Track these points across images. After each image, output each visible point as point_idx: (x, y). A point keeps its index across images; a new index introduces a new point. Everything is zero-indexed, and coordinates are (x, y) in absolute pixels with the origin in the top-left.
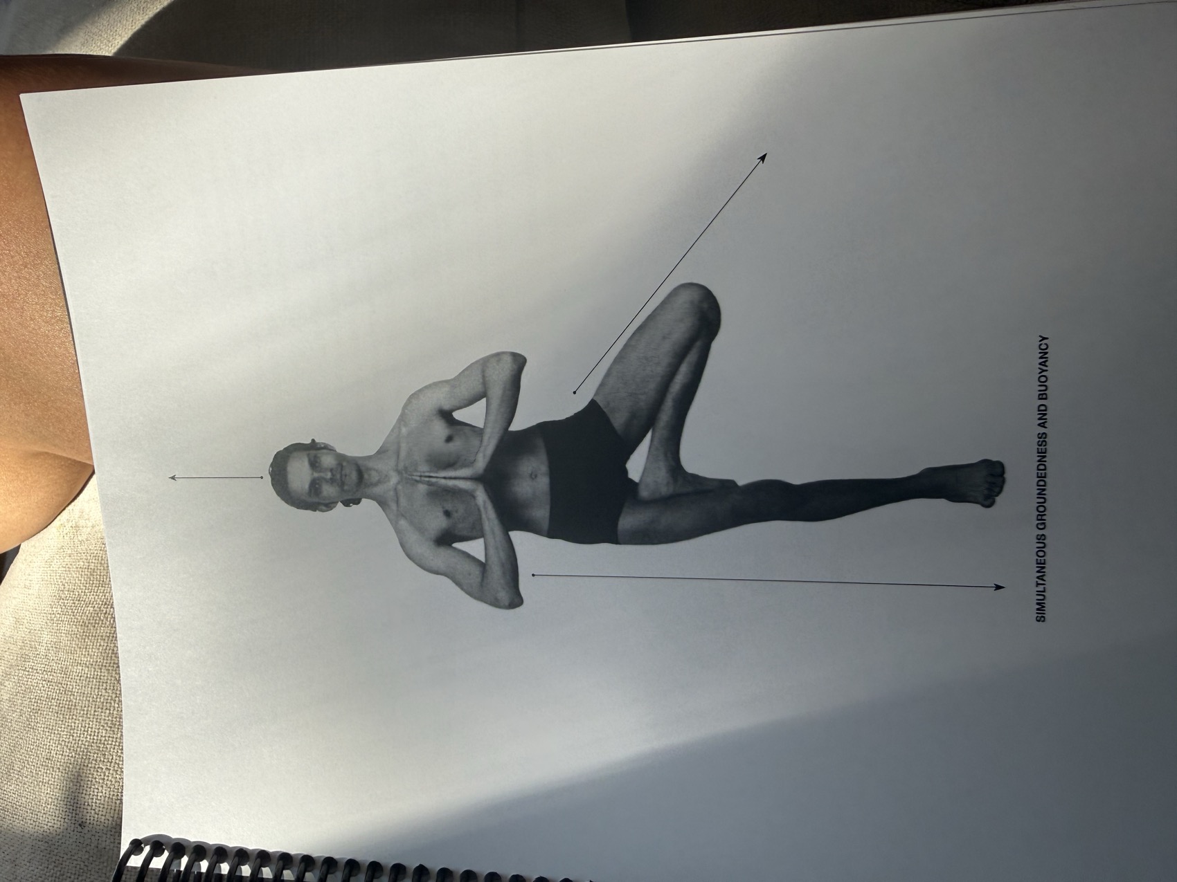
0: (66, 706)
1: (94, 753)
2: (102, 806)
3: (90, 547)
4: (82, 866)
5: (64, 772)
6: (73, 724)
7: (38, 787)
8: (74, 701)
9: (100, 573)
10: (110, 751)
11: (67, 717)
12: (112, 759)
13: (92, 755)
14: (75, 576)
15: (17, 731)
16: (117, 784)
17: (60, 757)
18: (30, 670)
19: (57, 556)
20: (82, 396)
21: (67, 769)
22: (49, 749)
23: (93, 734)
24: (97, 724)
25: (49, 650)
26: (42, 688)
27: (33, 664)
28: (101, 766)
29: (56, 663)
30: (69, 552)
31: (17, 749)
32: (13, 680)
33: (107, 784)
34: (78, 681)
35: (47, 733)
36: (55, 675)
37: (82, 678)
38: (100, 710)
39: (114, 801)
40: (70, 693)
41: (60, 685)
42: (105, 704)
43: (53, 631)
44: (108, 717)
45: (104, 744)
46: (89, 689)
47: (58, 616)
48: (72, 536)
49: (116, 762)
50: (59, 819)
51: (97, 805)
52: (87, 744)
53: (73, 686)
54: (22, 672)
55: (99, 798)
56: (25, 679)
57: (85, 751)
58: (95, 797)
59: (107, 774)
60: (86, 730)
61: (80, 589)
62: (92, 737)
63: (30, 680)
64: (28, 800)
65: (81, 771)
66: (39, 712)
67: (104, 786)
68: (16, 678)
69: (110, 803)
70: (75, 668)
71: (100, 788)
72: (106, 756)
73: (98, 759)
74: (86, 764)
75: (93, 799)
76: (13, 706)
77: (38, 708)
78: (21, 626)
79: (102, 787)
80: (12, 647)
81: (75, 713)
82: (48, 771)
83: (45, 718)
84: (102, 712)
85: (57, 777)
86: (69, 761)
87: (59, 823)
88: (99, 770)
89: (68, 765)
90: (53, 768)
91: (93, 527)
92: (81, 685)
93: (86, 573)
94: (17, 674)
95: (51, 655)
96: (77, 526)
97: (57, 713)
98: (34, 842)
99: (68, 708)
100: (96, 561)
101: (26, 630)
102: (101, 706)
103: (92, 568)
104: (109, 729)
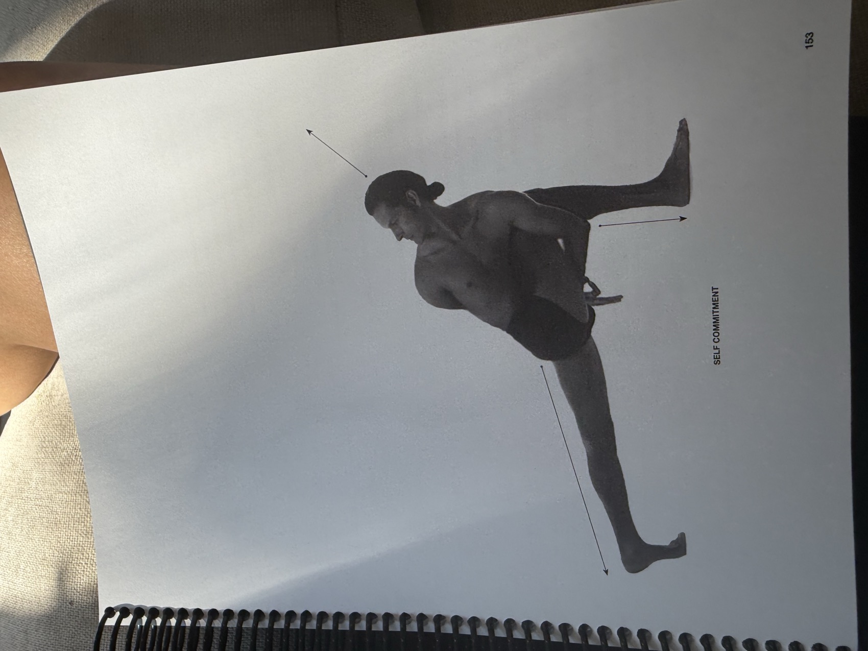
0: (54, 522)
1: (76, 553)
2: (84, 589)
3: (61, 410)
4: (74, 631)
5: (55, 567)
6: (59, 535)
7: (38, 579)
8: (59, 518)
9: (70, 427)
10: (87, 551)
11: (55, 530)
12: (89, 556)
13: (74, 554)
14: (52, 431)
15: (20, 542)
16: (93, 574)
17: (52, 557)
18: (26, 499)
19: (38, 418)
20: (46, 306)
21: (58, 565)
22: (44, 553)
23: (74, 540)
24: (77, 533)
25: (38, 484)
26: (35, 511)
27: (27, 494)
28: (81, 562)
29: (44, 492)
30: (47, 414)
31: (21, 554)
32: (14, 506)
33: (86, 574)
34: (60, 504)
35: (42, 542)
36: (43, 501)
37: (63, 502)
38: (77, 523)
39: (92, 585)
40: (55, 513)
41: (48, 508)
42: (80, 519)
43: (40, 470)
44: (83, 527)
45: (82, 547)
46: (69, 509)
47: (43, 460)
48: (48, 403)
49: (91, 559)
50: (55, 600)
51: (81, 589)
52: (70, 547)
53: (57, 508)
54: (20, 500)
55: (82, 584)
56: (23, 505)
57: (69, 552)
58: (79, 584)
59: (86, 567)
60: (69, 537)
61: (56, 440)
62: (73, 542)
63: (26, 506)
64: (32, 589)
65: (68, 566)
66: (35, 527)
67: (85, 575)
68: (16, 505)
69: (90, 587)
70: (58, 495)
71: (82, 577)
72: (84, 555)
73: (79, 557)
74: (70, 561)
75: (77, 585)
76: (16, 524)
77: (33, 525)
78: (17, 469)
79: (83, 576)
80: (12, 483)
81: (60, 526)
82: (45, 568)
83: (39, 531)
84: (79, 525)
85: (51, 571)
86: (58, 560)
87: (55, 603)
88: (80, 565)
89: (58, 563)
90: (48, 565)
91: (62, 395)
92: (62, 507)
93: (60, 428)
94: (16, 502)
95: (40, 487)
96: (50, 396)
97: (48, 527)
98: (39, 617)
99: (55, 523)
100: (66, 420)
101: (20, 471)
102: (78, 521)
103: (64, 424)
104: (84, 536)
